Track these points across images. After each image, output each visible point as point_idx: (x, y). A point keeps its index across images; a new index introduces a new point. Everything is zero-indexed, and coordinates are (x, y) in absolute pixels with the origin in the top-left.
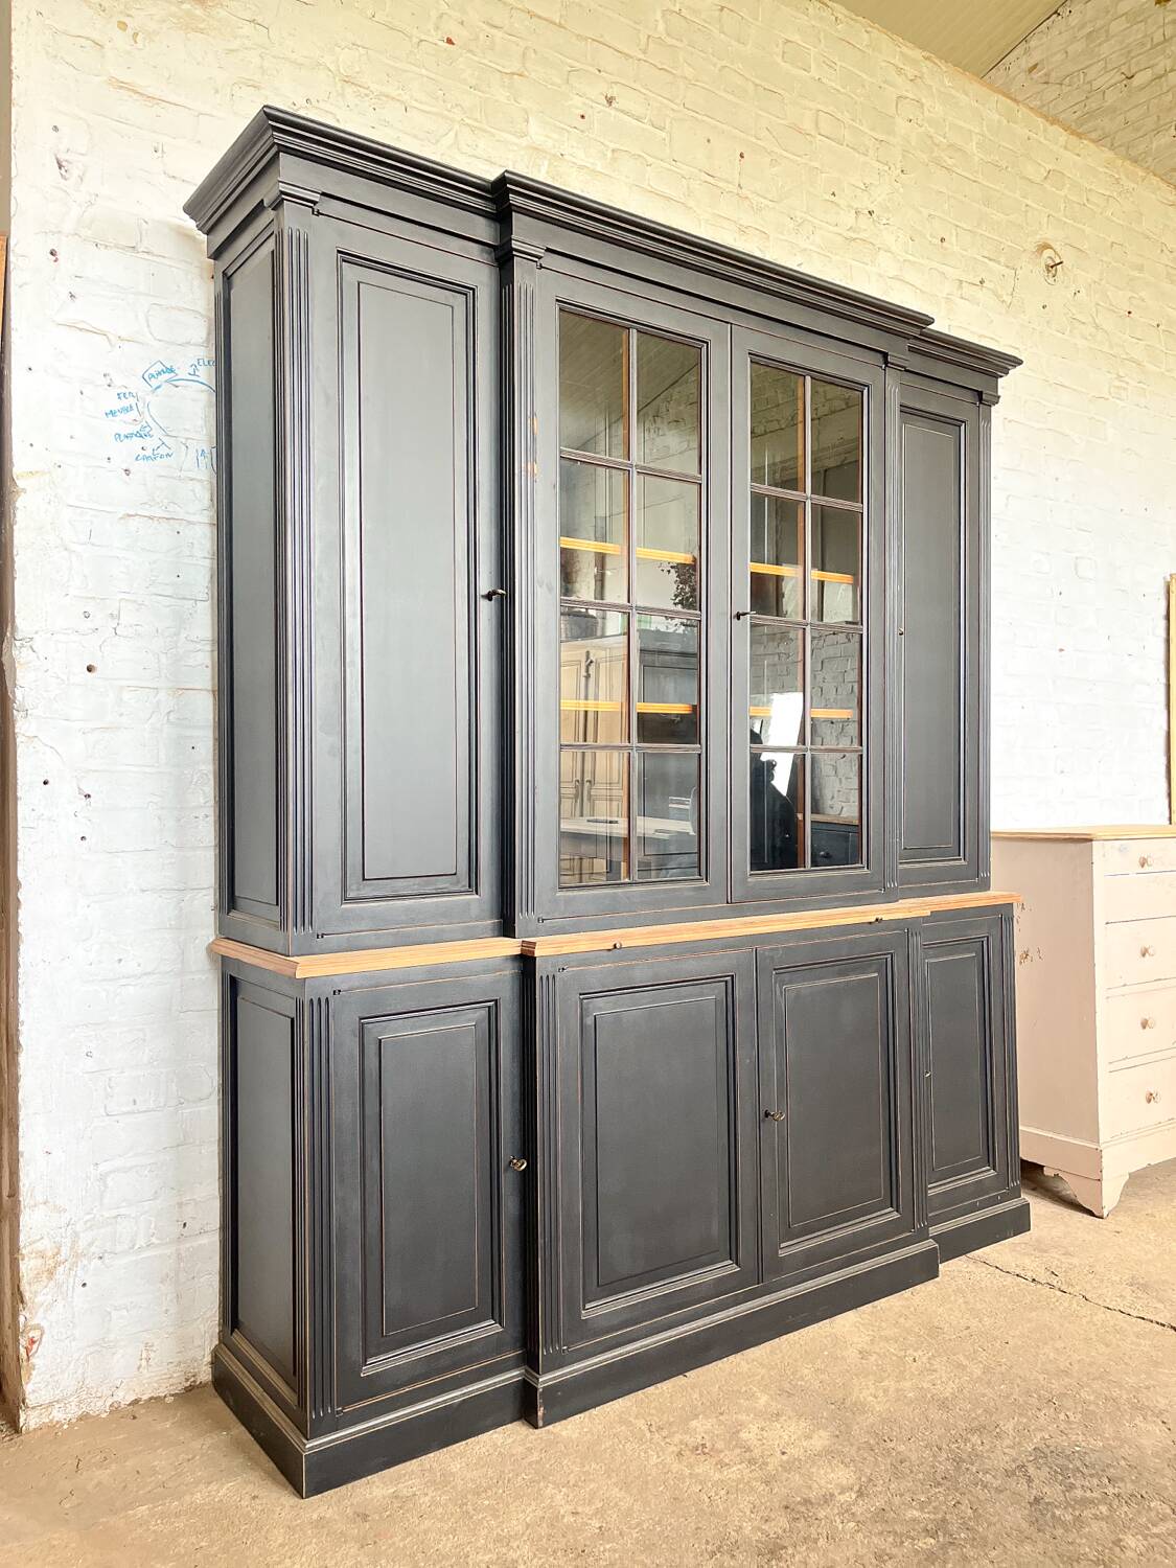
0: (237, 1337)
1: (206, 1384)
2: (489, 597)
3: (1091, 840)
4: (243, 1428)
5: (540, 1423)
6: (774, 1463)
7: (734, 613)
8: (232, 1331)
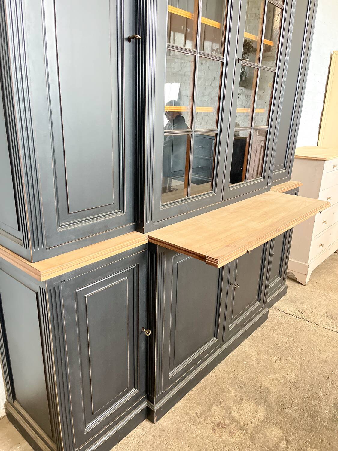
0: (16, 404)
1: (4, 417)
2: (129, 39)
3: (325, 160)
4: (26, 443)
5: (155, 422)
6: (250, 427)
7: (237, 58)
8: (13, 401)
